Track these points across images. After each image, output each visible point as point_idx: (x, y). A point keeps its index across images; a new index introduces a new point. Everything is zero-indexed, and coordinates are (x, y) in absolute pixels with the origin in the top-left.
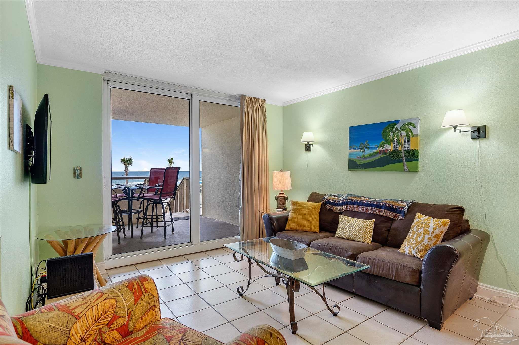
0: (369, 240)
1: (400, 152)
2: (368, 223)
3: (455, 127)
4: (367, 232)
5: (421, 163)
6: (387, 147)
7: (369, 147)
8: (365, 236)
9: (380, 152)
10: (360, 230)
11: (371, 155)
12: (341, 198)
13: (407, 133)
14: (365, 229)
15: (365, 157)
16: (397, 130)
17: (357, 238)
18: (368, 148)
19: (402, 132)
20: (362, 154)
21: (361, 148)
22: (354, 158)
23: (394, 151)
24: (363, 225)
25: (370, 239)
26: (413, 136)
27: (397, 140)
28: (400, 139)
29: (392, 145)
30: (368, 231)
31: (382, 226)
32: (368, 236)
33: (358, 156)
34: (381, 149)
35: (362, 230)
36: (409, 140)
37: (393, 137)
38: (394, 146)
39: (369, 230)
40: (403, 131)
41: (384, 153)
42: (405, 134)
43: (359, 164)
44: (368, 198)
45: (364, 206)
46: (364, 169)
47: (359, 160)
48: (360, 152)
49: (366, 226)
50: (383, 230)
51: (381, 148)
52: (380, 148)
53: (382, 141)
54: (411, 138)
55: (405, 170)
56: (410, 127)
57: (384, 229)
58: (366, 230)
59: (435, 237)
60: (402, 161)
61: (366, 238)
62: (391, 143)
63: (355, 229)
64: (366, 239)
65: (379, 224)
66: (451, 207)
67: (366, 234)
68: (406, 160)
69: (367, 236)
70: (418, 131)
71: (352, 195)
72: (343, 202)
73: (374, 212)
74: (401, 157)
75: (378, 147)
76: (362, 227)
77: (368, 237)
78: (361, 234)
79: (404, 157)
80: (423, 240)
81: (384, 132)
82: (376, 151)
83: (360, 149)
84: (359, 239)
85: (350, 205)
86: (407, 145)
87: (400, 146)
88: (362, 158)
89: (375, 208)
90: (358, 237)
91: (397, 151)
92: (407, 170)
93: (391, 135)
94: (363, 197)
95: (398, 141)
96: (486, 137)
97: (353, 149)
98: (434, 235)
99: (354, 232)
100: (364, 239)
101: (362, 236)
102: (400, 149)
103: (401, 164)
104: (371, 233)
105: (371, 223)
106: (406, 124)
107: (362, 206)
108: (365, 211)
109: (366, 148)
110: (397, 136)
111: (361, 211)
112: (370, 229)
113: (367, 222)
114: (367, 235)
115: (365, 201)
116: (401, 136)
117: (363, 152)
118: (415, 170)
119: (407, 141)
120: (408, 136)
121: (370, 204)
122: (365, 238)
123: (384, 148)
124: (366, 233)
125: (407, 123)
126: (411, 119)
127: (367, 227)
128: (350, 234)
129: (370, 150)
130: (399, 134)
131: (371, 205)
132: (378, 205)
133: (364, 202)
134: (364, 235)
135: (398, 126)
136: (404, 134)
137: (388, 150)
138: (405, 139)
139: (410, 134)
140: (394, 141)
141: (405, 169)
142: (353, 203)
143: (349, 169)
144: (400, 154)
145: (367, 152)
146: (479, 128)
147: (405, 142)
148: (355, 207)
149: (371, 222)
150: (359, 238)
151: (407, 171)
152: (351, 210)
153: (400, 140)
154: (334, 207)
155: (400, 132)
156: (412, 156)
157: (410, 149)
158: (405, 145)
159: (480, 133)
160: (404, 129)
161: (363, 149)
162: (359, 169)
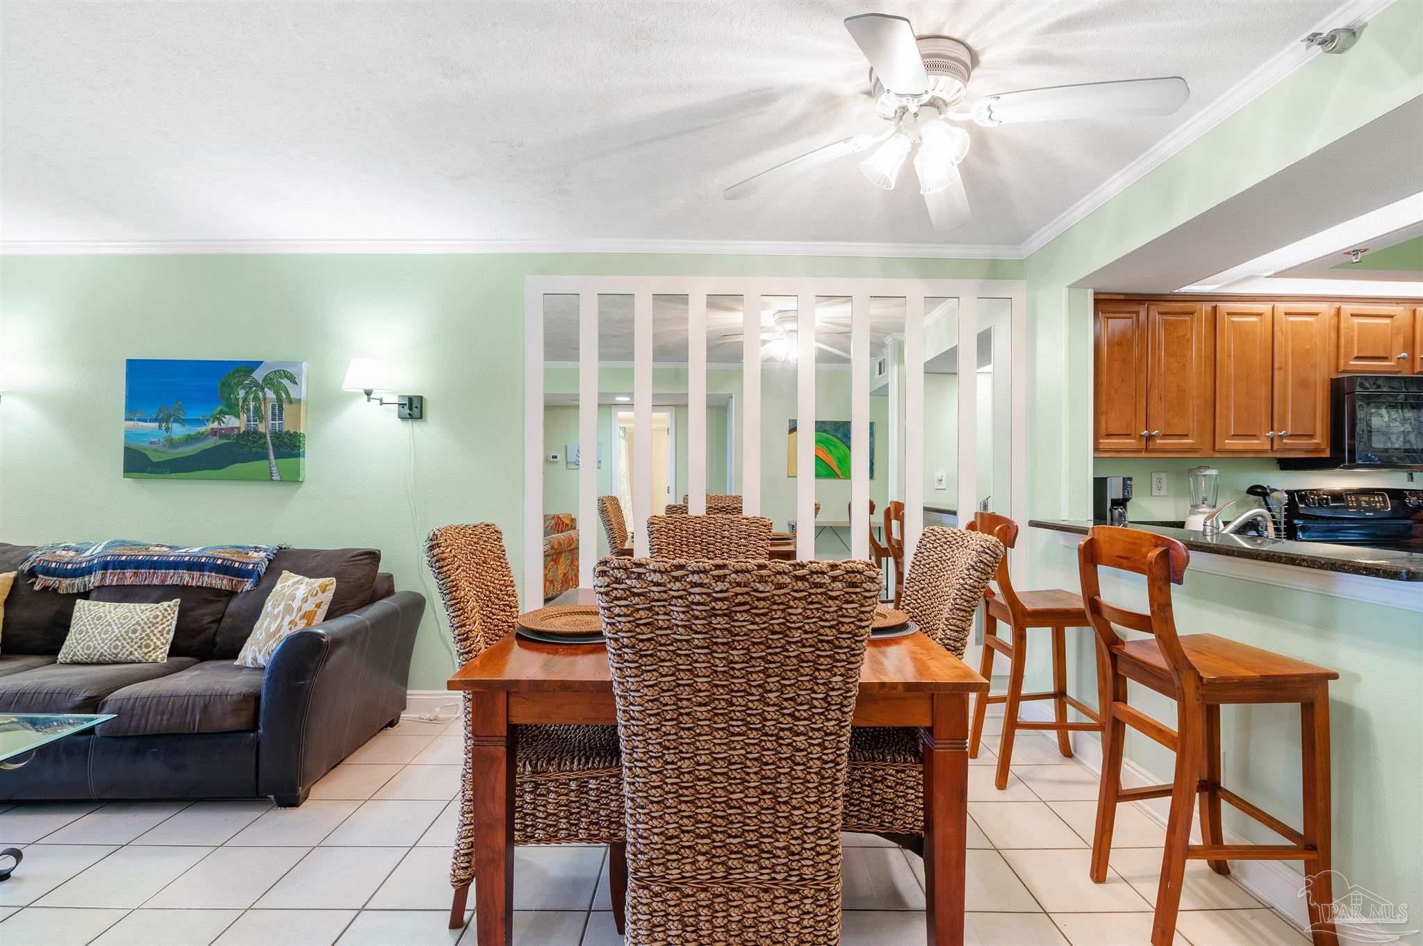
0: (161, 653)
1: (263, 436)
2: (160, 611)
3: (368, 393)
4: (154, 635)
5: (308, 463)
6: (231, 422)
7: (183, 417)
8: (147, 646)
9: (214, 432)
10: (134, 631)
11: (190, 440)
12: (88, 553)
13: (277, 393)
14: (149, 627)
15: (172, 443)
16: (255, 383)
17: (123, 655)
18: (182, 422)
19: (266, 390)
20: (163, 435)
21: (162, 420)
22: (142, 445)
23: (247, 433)
24: (143, 617)
25: (162, 650)
26: (290, 402)
27: (255, 407)
28: (263, 405)
29: (244, 417)
30: (159, 632)
31: (202, 612)
32: (159, 643)
33: (153, 440)
34: (216, 425)
35: (140, 631)
36: (281, 409)
37: (245, 400)
38: (249, 421)
39: (160, 628)
40: (270, 389)
41: (222, 436)
42: (274, 396)
43: (154, 460)
44: (170, 547)
45: (155, 569)
46: (171, 473)
47: (156, 451)
48: (160, 427)
49: (151, 620)
50: (204, 622)
51: (216, 422)
52: (213, 422)
53: (217, 407)
54: (286, 406)
55: (273, 478)
56: (285, 382)
57: (208, 619)
58: (153, 628)
59: (304, 618)
60: (266, 457)
61: (150, 649)
62: (241, 414)
63: (120, 632)
64: (150, 652)
65: (193, 609)
66: (355, 553)
67: (152, 640)
68: (275, 455)
69: (155, 643)
70: (302, 391)
71: (123, 543)
72: (94, 565)
73: (181, 581)
74: (264, 446)
75: (208, 420)
76: (140, 625)
77: (156, 647)
78: (136, 643)
79: (271, 447)
80: (279, 628)
81: (223, 385)
82: (202, 429)
83: (160, 422)
84: (131, 657)
85: (114, 569)
86: (277, 419)
87: (261, 422)
88: (165, 446)
89: (185, 571)
90: (127, 650)
91: (256, 432)
92: (278, 478)
93: (242, 393)
94: (158, 546)
95: (257, 410)
96: (421, 417)
97: (138, 420)
98: (302, 613)
99: (114, 641)
100: (146, 653)
101: (139, 647)
102: (261, 428)
103: (265, 462)
104: (168, 633)
105: (169, 609)
106: (275, 372)
107: (150, 569)
108: (156, 582)
109: (177, 421)
110: (256, 398)
111: (146, 583)
112: (164, 626)
113: (157, 608)
114: (155, 640)
115: (160, 556)
116: (265, 399)
117: (167, 429)
118: (294, 479)
119: (278, 413)
120: (279, 399)
121: (173, 562)
122: (147, 651)
123: (224, 423)
124: (152, 637)
125: (278, 371)
126: (287, 363)
127: (154, 621)
128: (102, 648)
129: (188, 427)
130: (261, 394)
131: (175, 565)
132: (194, 563)
133: (155, 558)
134: (144, 643)
135: (258, 375)
136: (270, 394)
137: (232, 429)
138: (273, 407)
139: (284, 395)
140: (248, 410)
141: (272, 476)
142: (122, 565)
143: (124, 472)
144: (263, 441)
145: (178, 430)
146: (411, 399)
147: (274, 414)
148: (129, 573)
149: (169, 606)
150: (131, 653)
151: (277, 481)
152: (114, 583)
153: (263, 408)
154: (59, 581)
155: (263, 390)
156: (289, 446)
157: (285, 430)
158: (274, 419)
159: (413, 408)
160: (271, 384)
161: (167, 421)
162: (156, 473)
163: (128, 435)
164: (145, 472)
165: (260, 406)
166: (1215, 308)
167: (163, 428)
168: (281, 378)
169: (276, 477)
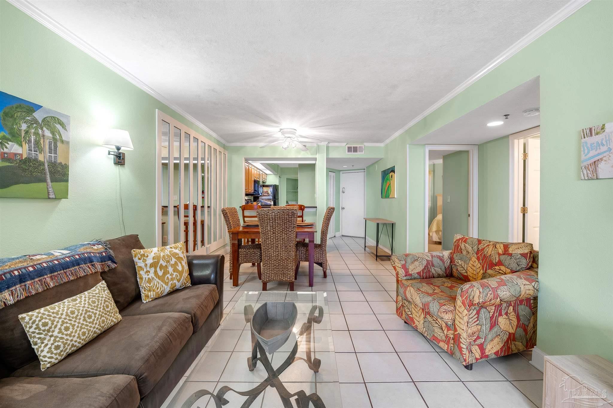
1: (42, 164)
6: (15, 149)
13: (53, 133)
16: (34, 121)
19: (44, 129)
23: (28, 160)
26: (62, 142)
27: (35, 141)
28: (42, 140)
29: (26, 146)
36: (56, 147)
37: (27, 132)
38: (30, 150)
40: (47, 129)
41: (7, 160)
42: (50, 135)
54: (59, 144)
55: (51, 196)
56: (58, 126)
60: (44, 180)
62: (23, 143)
68: (51, 179)
70: (70, 136)
74: (43, 171)
79: (48, 173)
81: (6, 115)
86: (53, 153)
87: (40, 153)
91: (36, 160)
92: (53, 196)
93: (24, 126)
95: (37, 143)
102: (41, 158)
103: (42, 185)
106: (52, 117)
110: (36, 134)
116: (43, 136)
118: (64, 196)
119: (53, 149)
120: (54, 139)
123: (6, 148)
125: (54, 117)
126: (63, 115)
130: (40, 130)
135: (38, 115)
136: (48, 133)
137: (15, 154)
138: (50, 144)
139: (57, 136)
140: (30, 141)
141: (49, 195)
144: (42, 167)
147: (50, 149)
151: (53, 198)
153: (42, 142)
155: (42, 129)
156: (59, 173)
157: (59, 161)
158: (50, 153)
159: (120, 160)
160: (48, 125)
165: (39, 141)
168: (56, 123)
169: (52, 196)
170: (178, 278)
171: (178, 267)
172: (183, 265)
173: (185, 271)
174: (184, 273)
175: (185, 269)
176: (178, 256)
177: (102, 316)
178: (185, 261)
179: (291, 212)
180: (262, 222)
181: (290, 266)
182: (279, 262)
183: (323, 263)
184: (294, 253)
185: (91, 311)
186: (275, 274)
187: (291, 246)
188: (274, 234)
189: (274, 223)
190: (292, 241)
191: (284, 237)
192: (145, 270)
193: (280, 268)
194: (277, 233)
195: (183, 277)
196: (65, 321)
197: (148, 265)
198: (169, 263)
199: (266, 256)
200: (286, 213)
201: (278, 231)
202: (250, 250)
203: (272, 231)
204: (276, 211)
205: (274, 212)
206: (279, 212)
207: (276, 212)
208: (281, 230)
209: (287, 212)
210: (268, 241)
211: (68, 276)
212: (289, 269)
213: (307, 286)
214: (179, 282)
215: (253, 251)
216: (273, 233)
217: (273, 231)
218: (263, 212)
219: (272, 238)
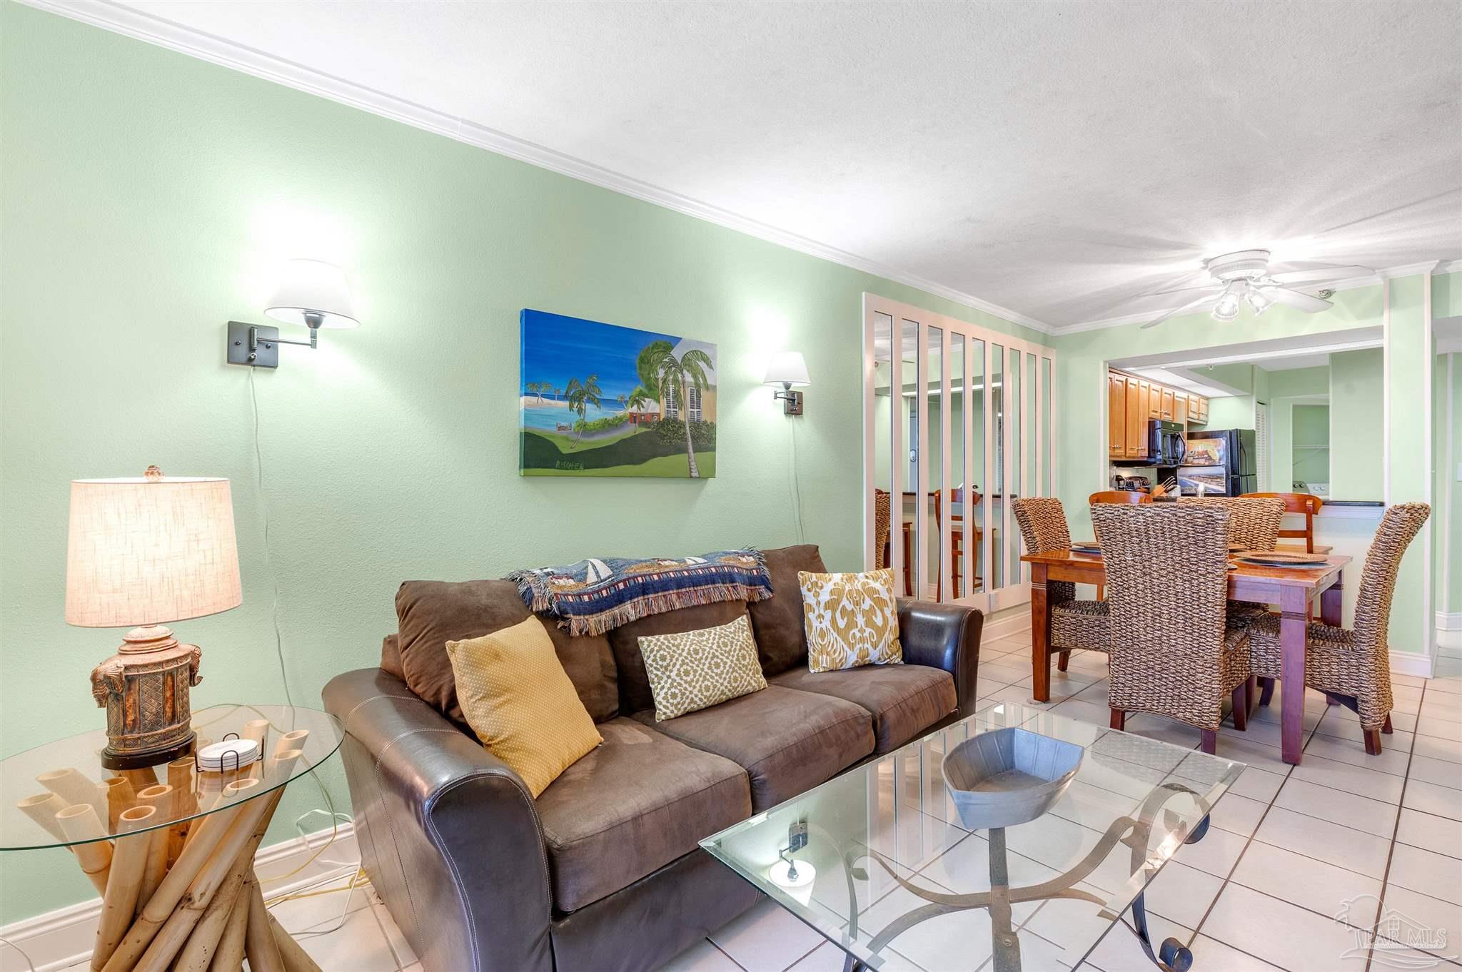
1: (682, 425)
5: (721, 456)
6: (652, 407)
7: (598, 397)
9: (633, 418)
11: (608, 426)
13: (695, 376)
15: (585, 430)
16: (673, 361)
18: (599, 402)
19: (685, 371)
20: (575, 417)
21: (575, 398)
22: (545, 429)
23: (667, 422)
26: (707, 388)
27: (675, 391)
28: (682, 389)
29: (664, 401)
34: (634, 409)
36: (699, 397)
37: (665, 381)
38: (669, 407)
40: (688, 371)
41: (645, 424)
42: (692, 380)
43: (565, 451)
44: (677, 560)
46: (585, 468)
47: (567, 439)
48: (571, 408)
51: (635, 406)
52: (632, 406)
53: (636, 387)
54: (703, 392)
55: (693, 475)
56: (702, 364)
60: (685, 451)
62: (661, 397)
68: (693, 448)
70: (715, 377)
74: (684, 436)
75: (626, 402)
79: (690, 439)
81: (642, 360)
82: (620, 413)
83: (571, 401)
86: (695, 407)
87: (680, 409)
88: (578, 433)
91: (675, 420)
92: (697, 475)
93: (661, 373)
94: (664, 560)
95: (676, 395)
96: (802, 414)
97: (543, 396)
102: (681, 417)
103: (682, 457)
106: (693, 352)
109: (591, 400)
110: (675, 381)
116: (684, 382)
117: (580, 411)
118: (710, 475)
119: (696, 402)
120: (697, 385)
123: (643, 407)
125: (695, 351)
129: (604, 409)
130: (680, 375)
135: (677, 353)
136: (689, 378)
137: (652, 415)
138: (692, 393)
139: (701, 379)
140: (668, 394)
141: (691, 472)
143: (524, 467)
144: (682, 431)
145: (594, 414)
147: (692, 401)
151: (696, 478)
153: (682, 392)
154: (587, 620)
155: (681, 372)
156: (704, 437)
157: (703, 420)
158: (692, 407)
159: (794, 405)
160: (690, 366)
161: (579, 400)
162: (566, 469)
163: (528, 416)
164: (553, 467)
165: (679, 391)
166: (1127, 379)
167: (575, 409)
168: (699, 360)
169: (695, 474)
170: (874, 641)
171: (876, 617)
172: (887, 615)
173: (889, 628)
174: (888, 632)
175: (890, 625)
176: (877, 595)
177: (734, 671)
178: (891, 609)
179: (1201, 516)
180: (1108, 540)
181: (1201, 680)
182: (1165, 660)
183: (1362, 701)
184: (1217, 642)
185: (721, 657)
186: (1150, 691)
187: (1205, 620)
188: (1148, 577)
189: (1144, 545)
190: (1209, 605)
191: (1180, 588)
192: (817, 612)
193: (1166, 678)
194: (1155, 575)
195: (883, 641)
196: (686, 661)
197: (822, 605)
198: (858, 607)
199: (1122, 636)
200: (1183, 517)
201: (1161, 569)
202: (1087, 613)
203: (1139, 566)
204: (1149, 511)
205: (1142, 514)
206: (1158, 515)
207: (1149, 514)
208: (1170, 569)
209: (1188, 514)
210: (1129, 596)
211: (698, 597)
212: (1200, 688)
213: (1275, 759)
214: (875, 649)
215: (1096, 620)
216: (1145, 574)
217: (1144, 567)
218: (1108, 511)
219: (1141, 587)
